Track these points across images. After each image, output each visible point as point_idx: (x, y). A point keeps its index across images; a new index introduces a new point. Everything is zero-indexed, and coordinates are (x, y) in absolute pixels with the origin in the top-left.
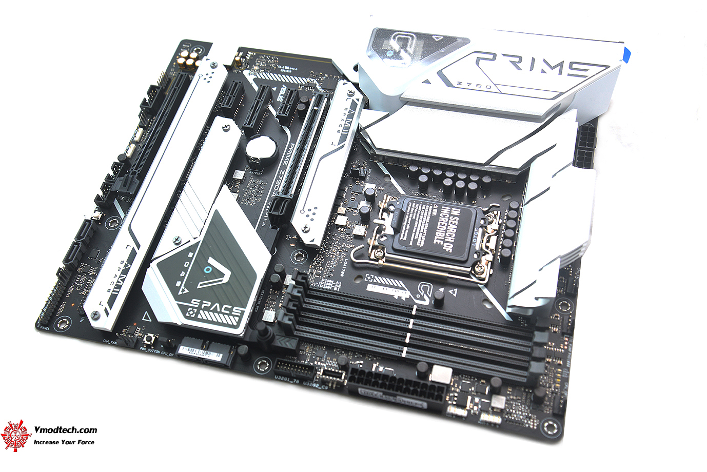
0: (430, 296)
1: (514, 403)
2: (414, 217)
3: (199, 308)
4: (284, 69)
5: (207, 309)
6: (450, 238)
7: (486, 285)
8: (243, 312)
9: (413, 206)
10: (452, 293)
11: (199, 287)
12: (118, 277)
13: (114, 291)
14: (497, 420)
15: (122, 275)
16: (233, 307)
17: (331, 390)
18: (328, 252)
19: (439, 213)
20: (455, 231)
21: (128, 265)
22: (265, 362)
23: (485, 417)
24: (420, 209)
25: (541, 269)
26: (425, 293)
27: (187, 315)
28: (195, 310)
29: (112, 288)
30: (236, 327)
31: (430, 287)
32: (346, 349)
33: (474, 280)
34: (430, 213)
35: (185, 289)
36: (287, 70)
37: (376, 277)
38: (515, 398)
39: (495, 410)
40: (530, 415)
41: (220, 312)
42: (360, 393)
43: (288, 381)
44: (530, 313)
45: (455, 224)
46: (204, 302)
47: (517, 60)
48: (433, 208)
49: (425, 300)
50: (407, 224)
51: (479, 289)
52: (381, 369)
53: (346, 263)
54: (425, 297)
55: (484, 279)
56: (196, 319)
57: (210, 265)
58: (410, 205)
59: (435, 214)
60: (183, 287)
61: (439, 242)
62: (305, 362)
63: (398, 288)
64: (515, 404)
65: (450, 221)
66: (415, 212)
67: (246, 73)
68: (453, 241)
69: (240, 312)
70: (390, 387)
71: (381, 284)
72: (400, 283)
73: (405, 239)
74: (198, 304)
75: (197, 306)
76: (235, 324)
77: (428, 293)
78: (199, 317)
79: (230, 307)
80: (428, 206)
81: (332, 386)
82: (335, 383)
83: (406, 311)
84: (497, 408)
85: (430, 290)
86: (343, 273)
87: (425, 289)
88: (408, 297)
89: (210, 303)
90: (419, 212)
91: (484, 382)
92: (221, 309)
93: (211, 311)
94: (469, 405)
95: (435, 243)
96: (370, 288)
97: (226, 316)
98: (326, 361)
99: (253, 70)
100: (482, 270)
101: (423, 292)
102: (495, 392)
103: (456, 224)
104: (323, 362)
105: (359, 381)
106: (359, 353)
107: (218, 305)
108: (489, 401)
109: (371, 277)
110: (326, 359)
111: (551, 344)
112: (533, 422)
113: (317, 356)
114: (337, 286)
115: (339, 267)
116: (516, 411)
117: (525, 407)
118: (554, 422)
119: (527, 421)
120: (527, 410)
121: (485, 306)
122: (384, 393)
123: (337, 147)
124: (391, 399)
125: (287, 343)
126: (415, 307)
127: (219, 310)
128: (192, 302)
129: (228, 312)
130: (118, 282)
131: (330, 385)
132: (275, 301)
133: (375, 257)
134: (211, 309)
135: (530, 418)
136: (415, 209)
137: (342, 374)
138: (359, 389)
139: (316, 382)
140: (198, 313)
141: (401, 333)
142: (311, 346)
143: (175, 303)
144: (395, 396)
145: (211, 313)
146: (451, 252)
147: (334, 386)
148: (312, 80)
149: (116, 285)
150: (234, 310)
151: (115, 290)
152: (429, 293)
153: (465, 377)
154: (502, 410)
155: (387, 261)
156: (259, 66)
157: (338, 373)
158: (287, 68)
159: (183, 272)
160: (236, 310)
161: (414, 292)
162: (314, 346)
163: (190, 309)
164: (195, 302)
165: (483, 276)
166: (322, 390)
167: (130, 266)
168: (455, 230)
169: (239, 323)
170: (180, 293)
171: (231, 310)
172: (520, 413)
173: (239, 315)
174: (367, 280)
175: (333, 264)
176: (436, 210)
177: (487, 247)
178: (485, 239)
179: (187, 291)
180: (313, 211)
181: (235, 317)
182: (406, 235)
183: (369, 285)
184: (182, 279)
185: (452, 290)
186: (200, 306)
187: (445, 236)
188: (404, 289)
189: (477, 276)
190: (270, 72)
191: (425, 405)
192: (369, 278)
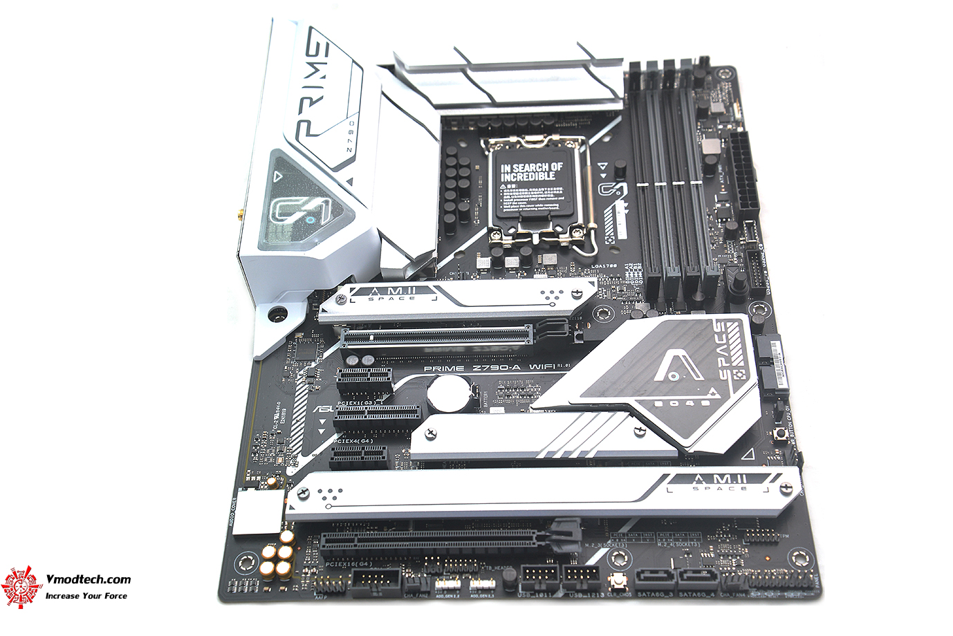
0: (614, 184)
2: (525, 203)
3: (731, 368)
4: (279, 419)
5: (728, 360)
6: (544, 167)
8: (717, 321)
9: (509, 206)
10: (605, 167)
11: (702, 378)
12: (719, 485)
13: (742, 482)
15: (715, 481)
16: (716, 333)
19: (511, 183)
20: (534, 165)
21: (697, 479)
24: (512, 200)
26: (612, 188)
27: (744, 378)
28: (735, 371)
29: (738, 487)
30: (740, 321)
31: (602, 186)
34: (514, 190)
35: (711, 392)
36: (280, 416)
37: (607, 234)
40: (718, 89)
41: (727, 343)
45: (524, 167)
46: (720, 366)
47: (307, 102)
48: (507, 189)
49: (622, 187)
50: (535, 207)
53: (598, 266)
54: (618, 187)
56: (746, 367)
57: (666, 377)
58: (508, 210)
59: (514, 186)
60: (709, 396)
61: (551, 176)
63: (614, 213)
65: (521, 171)
66: (516, 203)
67: (291, 471)
68: (547, 164)
69: (719, 323)
71: (615, 228)
72: (608, 212)
73: (558, 205)
74: (725, 371)
75: (729, 371)
76: (736, 324)
78: (742, 364)
79: (716, 336)
80: (505, 194)
85: (608, 185)
86: (611, 266)
87: (607, 189)
88: (623, 201)
89: (719, 359)
90: (515, 200)
92: (724, 344)
93: (729, 354)
95: (554, 179)
96: (623, 234)
97: (730, 336)
99: (285, 463)
103: (523, 165)
107: (718, 350)
112: (724, 86)
115: (606, 271)
119: (725, 90)
121: (606, 141)
123: (439, 294)
127: (725, 346)
128: (725, 378)
129: (724, 336)
130: (727, 482)
134: (727, 354)
135: (722, 88)
136: (511, 205)
137: (746, 223)
140: (737, 367)
141: (676, 189)
143: (734, 397)
145: (732, 353)
146: (562, 163)
148: (299, 377)
149: (732, 483)
150: (719, 330)
151: (739, 481)
156: (275, 457)
158: (276, 417)
159: (688, 403)
160: (717, 328)
161: (615, 197)
163: (735, 378)
164: (725, 375)
167: (698, 476)
168: (531, 165)
169: (733, 321)
170: (718, 396)
171: (720, 334)
173: (723, 323)
174: (614, 241)
176: (509, 186)
179: (712, 390)
180: (547, 294)
181: (728, 326)
182: (551, 205)
183: (619, 238)
184: (697, 402)
186: (726, 368)
187: (542, 171)
188: (614, 206)
190: (289, 437)
192: (610, 240)
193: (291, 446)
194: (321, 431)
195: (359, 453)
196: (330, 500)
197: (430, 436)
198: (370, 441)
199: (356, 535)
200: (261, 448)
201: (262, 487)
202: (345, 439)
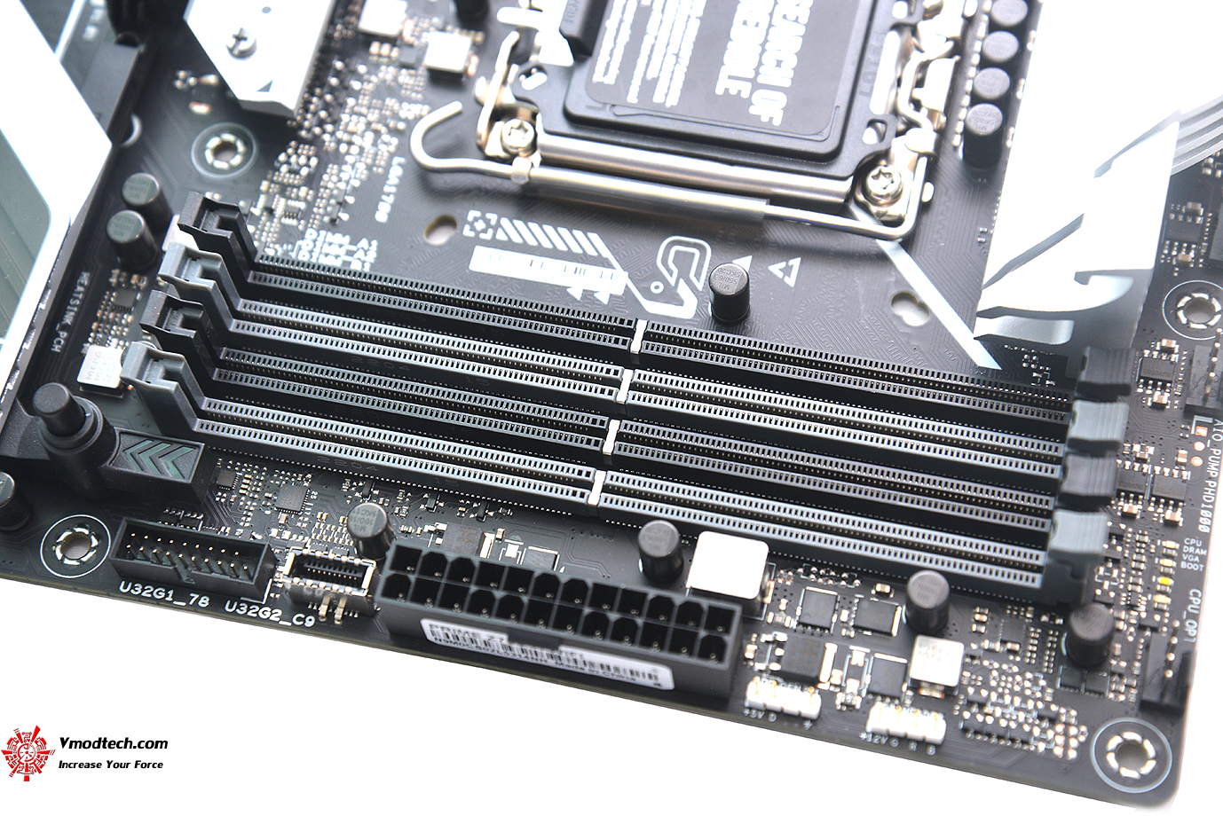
0: (700, 285)
1: (996, 665)
6: (777, 72)
7: (907, 243)
10: (780, 275)
14: (932, 727)
17: (326, 628)
18: (332, 134)
22: (86, 532)
23: (884, 718)
25: (1106, 167)
26: (683, 274)
31: (701, 254)
32: (386, 482)
33: (863, 221)
38: (998, 647)
39: (924, 692)
40: (1054, 708)
42: (430, 637)
43: (169, 599)
44: (1062, 334)
45: (795, 21)
49: (680, 302)
50: (620, 23)
51: (882, 258)
52: (512, 551)
53: (396, 173)
54: (683, 290)
55: (898, 222)
61: (734, 88)
62: (233, 532)
63: (583, 258)
64: (1000, 670)
65: (780, 11)
68: (788, 82)
70: (536, 613)
71: (524, 248)
72: (592, 241)
73: (610, 80)
77: (692, 276)
81: (330, 615)
82: (342, 603)
83: (608, 341)
84: (932, 685)
85: (700, 266)
86: (385, 207)
87: (683, 262)
88: (620, 292)
91: (887, 589)
94: (829, 674)
95: (720, 90)
96: (485, 261)
98: (311, 525)
100: (892, 189)
101: (676, 271)
102: (925, 624)
103: (804, 19)
104: (299, 531)
105: (423, 593)
106: (434, 494)
108: (905, 661)
109: (487, 222)
110: (313, 517)
111: (1143, 449)
112: (1066, 734)
113: (280, 510)
114: (360, 254)
115: (371, 188)
116: (1001, 696)
117: (1035, 682)
118: (1146, 734)
119: (1044, 731)
120: (1043, 690)
121: (899, 318)
122: (514, 636)
124: (543, 656)
125: (162, 462)
126: (641, 328)
131: (323, 610)
132: (128, 311)
133: (505, 150)
135: (1053, 721)
137: (364, 569)
138: (426, 623)
139: (272, 604)
141: (586, 418)
142: (259, 472)
144: (553, 644)
146: (777, 121)
147: (338, 614)
152: (698, 275)
153: (818, 575)
154: (948, 691)
155: (546, 162)
157: (350, 566)
161: (643, 275)
162: (270, 473)
165: (894, 211)
166: (294, 629)
172: (1017, 700)
174: (472, 234)
175: (345, 178)
177: (917, 105)
178: (910, 75)
182: (615, 65)
183: (478, 250)
185: (783, 265)
187: (762, 64)
188: (610, 266)
189: (874, 209)
191: (664, 677)
192: (480, 225)
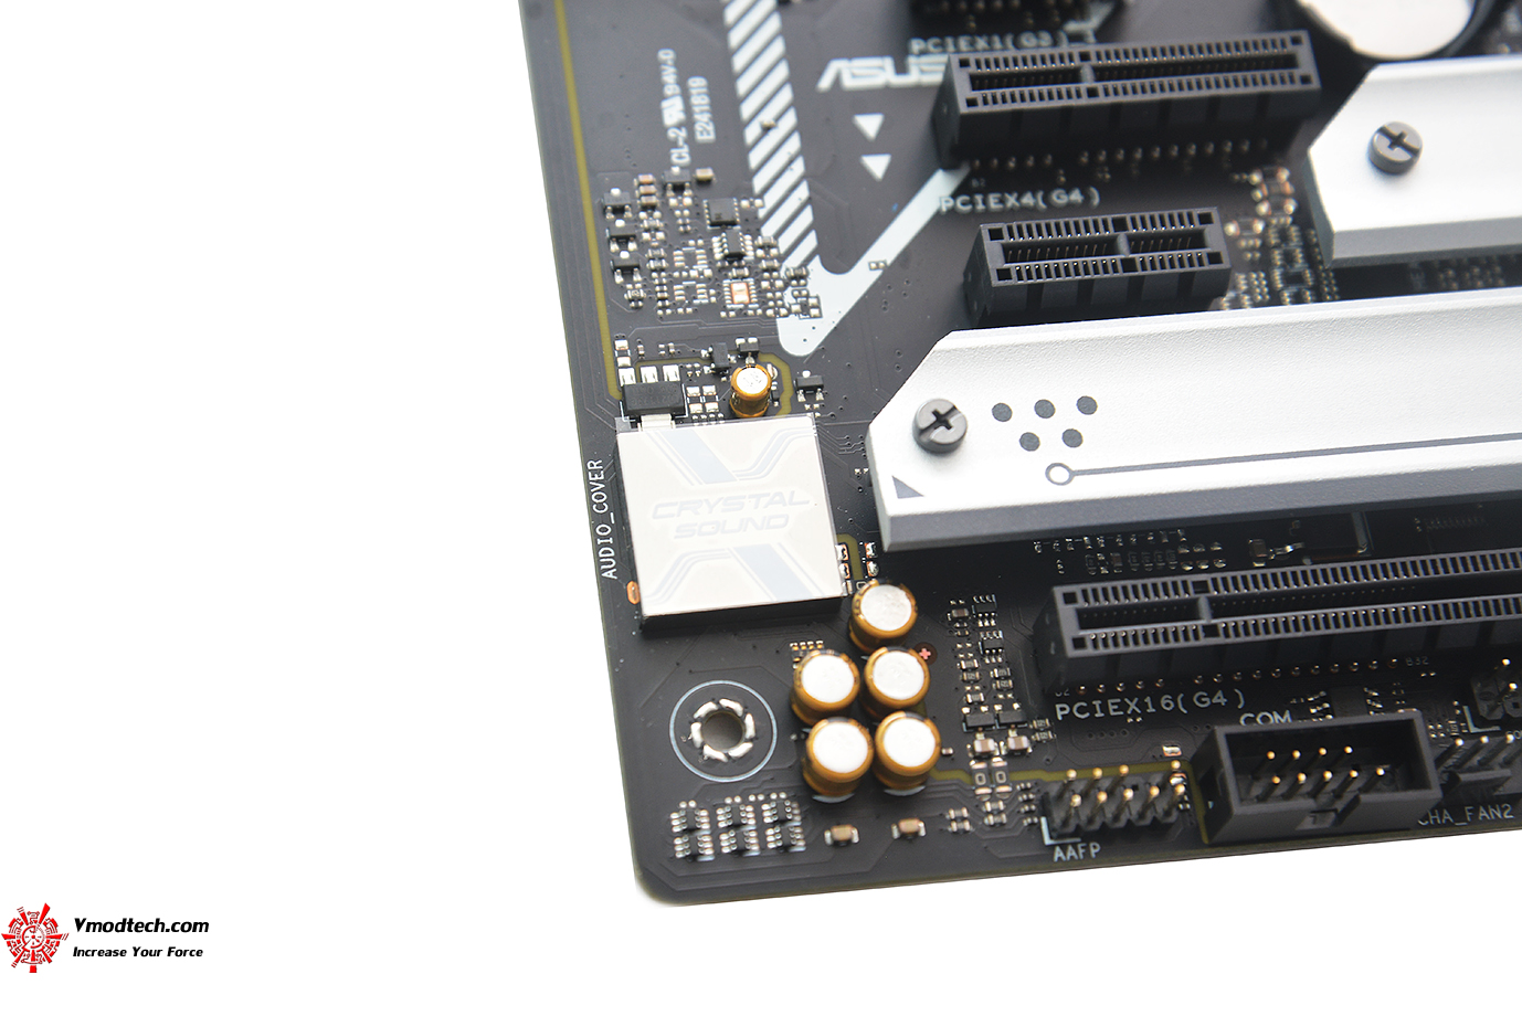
4: (688, 123)
36: (688, 109)
67: (800, 337)
99: (763, 303)
156: (713, 283)
158: (672, 112)
190: (748, 193)
193: (768, 231)
194: (877, 165)
195: (1109, 246)
196: (1052, 446)
197: (1398, 155)
198: (1087, 198)
199: (1201, 587)
200: (643, 246)
201: (696, 408)
202: (985, 193)
